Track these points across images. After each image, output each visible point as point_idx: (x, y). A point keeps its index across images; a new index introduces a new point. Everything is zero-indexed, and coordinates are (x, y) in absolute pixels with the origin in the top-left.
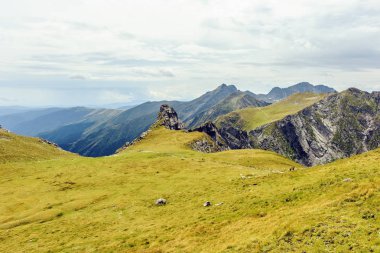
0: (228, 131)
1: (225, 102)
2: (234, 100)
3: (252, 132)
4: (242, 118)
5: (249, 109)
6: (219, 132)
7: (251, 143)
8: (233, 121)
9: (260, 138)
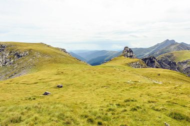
0: (164, 61)
1: (166, 48)
2: (172, 47)
3: (179, 63)
4: (175, 55)
5: (181, 51)
6: (158, 61)
7: (178, 68)
8: (169, 57)
9: (185, 66)
